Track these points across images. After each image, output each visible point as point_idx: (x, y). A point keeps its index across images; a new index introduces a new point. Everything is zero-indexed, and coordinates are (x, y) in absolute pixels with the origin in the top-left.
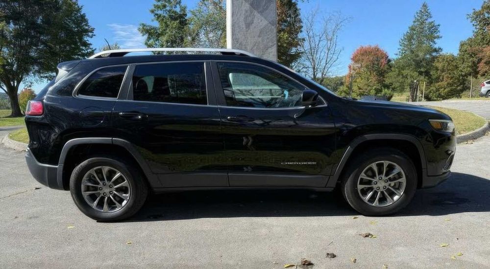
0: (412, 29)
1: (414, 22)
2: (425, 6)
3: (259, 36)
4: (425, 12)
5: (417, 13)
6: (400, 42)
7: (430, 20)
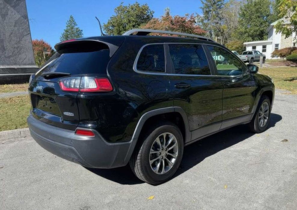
0: (67, 31)
1: (67, 27)
2: (71, 17)
3: (15, 26)
4: (72, 21)
5: (68, 21)
6: (60, 38)
7: (76, 27)
